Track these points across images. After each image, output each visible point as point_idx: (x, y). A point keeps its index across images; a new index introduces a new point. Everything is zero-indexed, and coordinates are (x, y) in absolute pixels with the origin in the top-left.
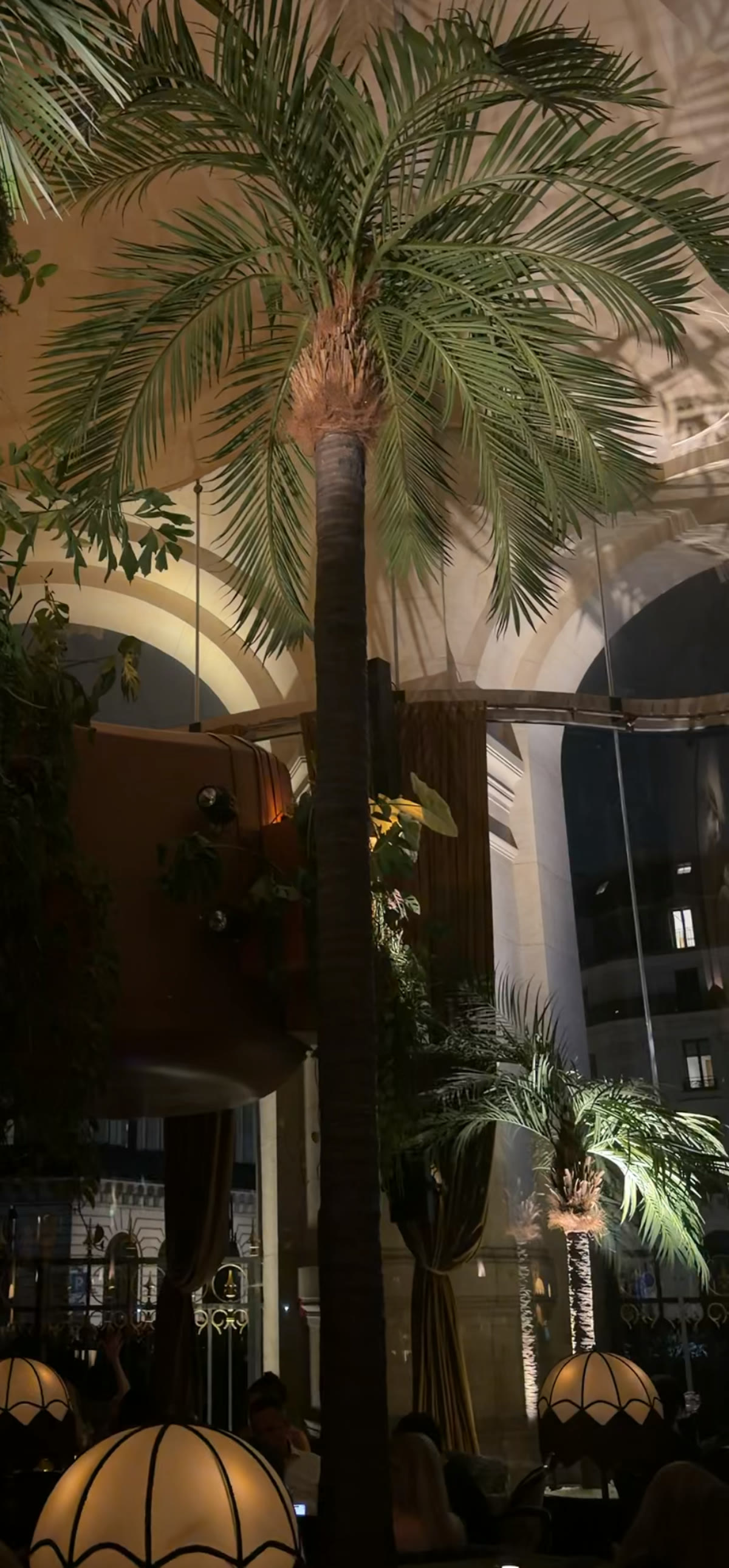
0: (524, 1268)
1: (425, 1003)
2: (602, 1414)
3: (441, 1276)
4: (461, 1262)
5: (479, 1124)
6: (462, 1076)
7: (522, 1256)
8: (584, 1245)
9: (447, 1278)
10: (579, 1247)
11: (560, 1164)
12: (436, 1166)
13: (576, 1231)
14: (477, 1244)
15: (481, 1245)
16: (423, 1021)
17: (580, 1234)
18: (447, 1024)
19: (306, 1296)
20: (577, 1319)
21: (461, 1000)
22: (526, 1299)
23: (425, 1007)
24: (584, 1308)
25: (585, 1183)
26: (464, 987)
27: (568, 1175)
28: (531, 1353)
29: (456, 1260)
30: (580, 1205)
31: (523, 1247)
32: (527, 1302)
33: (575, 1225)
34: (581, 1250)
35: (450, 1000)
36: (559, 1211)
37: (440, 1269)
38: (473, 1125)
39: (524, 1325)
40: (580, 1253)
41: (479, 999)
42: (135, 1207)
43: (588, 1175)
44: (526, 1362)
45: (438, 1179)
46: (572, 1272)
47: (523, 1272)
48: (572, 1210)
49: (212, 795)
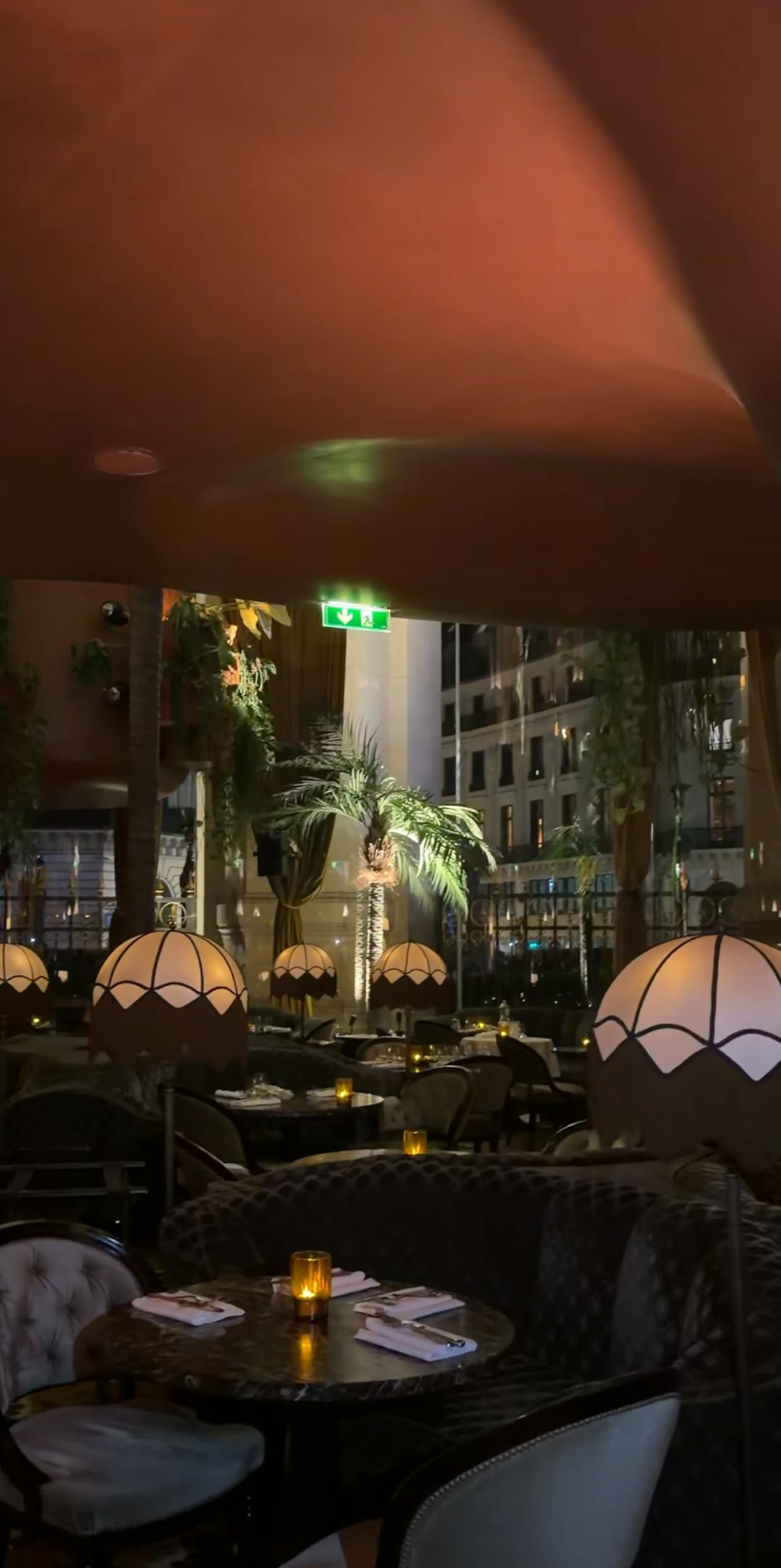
0: (360, 905)
1: (272, 738)
2: (297, 974)
3: (294, 910)
4: (307, 901)
5: (317, 815)
6: (306, 783)
7: (360, 898)
8: (380, 891)
9: (298, 911)
10: (376, 892)
11: (369, 840)
12: (294, 840)
13: (375, 882)
14: (318, 889)
15: (322, 891)
16: (271, 749)
17: (378, 884)
18: (308, 744)
19: (222, 923)
20: (371, 935)
21: (318, 728)
22: (360, 925)
23: (273, 740)
24: (375, 929)
25: (382, 852)
26: (321, 720)
27: (372, 847)
28: (361, 959)
29: (304, 900)
30: (379, 866)
31: (361, 892)
32: (361, 927)
33: (374, 878)
34: (377, 894)
35: (310, 727)
36: (366, 869)
37: (294, 905)
38: (314, 814)
39: (357, 942)
40: (376, 895)
41: (330, 728)
42: (168, 857)
43: (386, 847)
44: (357, 965)
45: (295, 848)
46: (371, 907)
47: (360, 908)
48: (372, 869)
49: (110, 608)
